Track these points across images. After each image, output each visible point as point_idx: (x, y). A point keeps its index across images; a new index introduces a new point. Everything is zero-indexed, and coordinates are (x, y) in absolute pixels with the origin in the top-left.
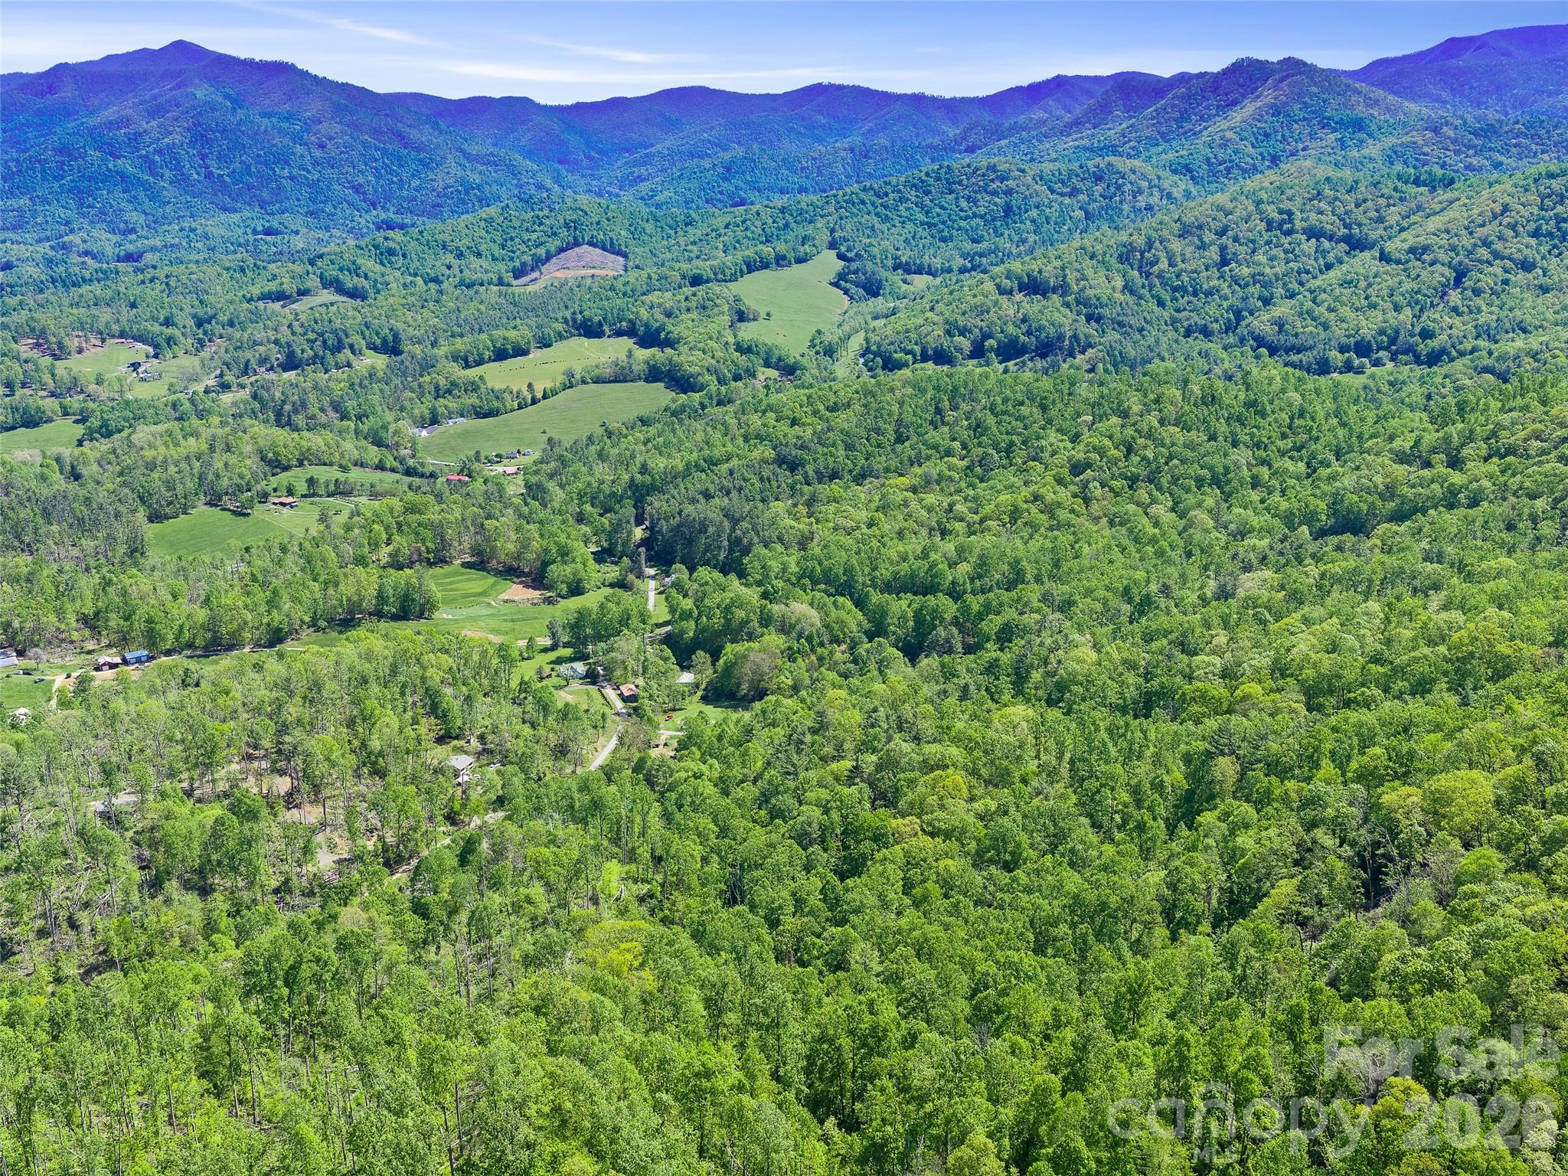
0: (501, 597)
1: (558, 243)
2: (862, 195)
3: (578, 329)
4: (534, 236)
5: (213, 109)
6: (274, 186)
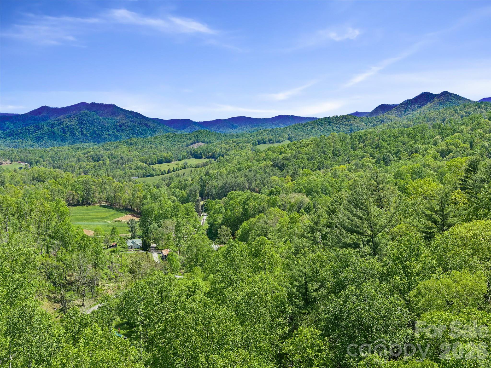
0: (115, 220)
1: (191, 141)
2: (299, 126)
3: (192, 155)
4: (183, 140)
5: (86, 115)
6: (103, 137)
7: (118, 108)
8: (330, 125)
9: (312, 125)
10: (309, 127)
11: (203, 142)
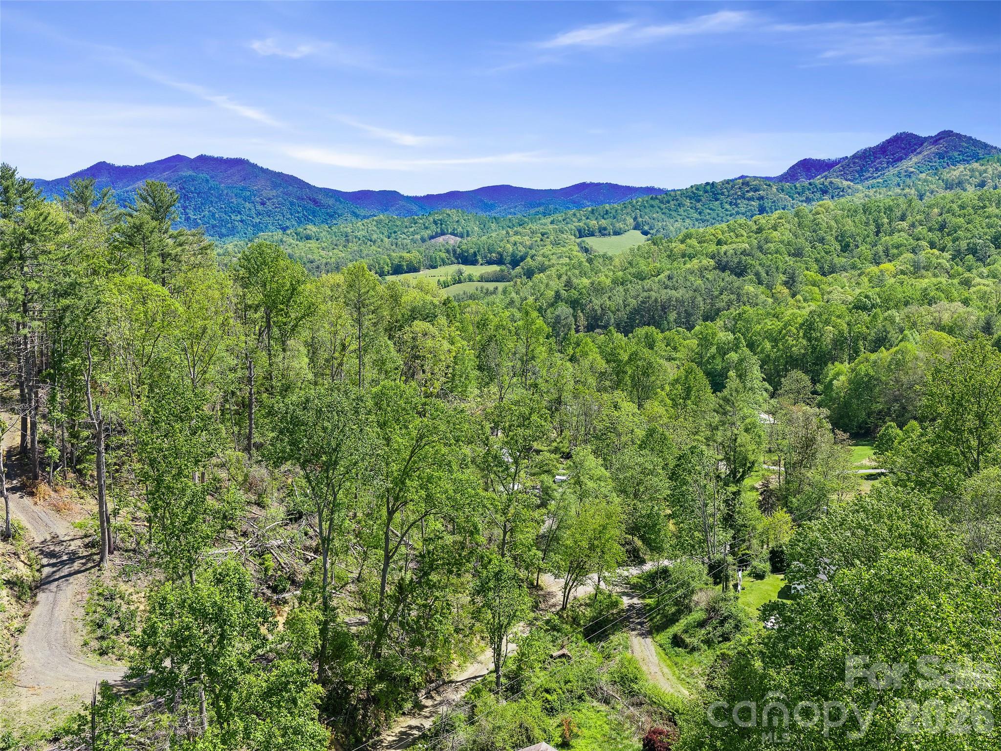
1: (429, 232)
3: (457, 258)
5: (193, 180)
6: (229, 225)
7: (255, 166)
8: (717, 200)
9: (677, 200)
10: (672, 203)
11: (453, 234)
